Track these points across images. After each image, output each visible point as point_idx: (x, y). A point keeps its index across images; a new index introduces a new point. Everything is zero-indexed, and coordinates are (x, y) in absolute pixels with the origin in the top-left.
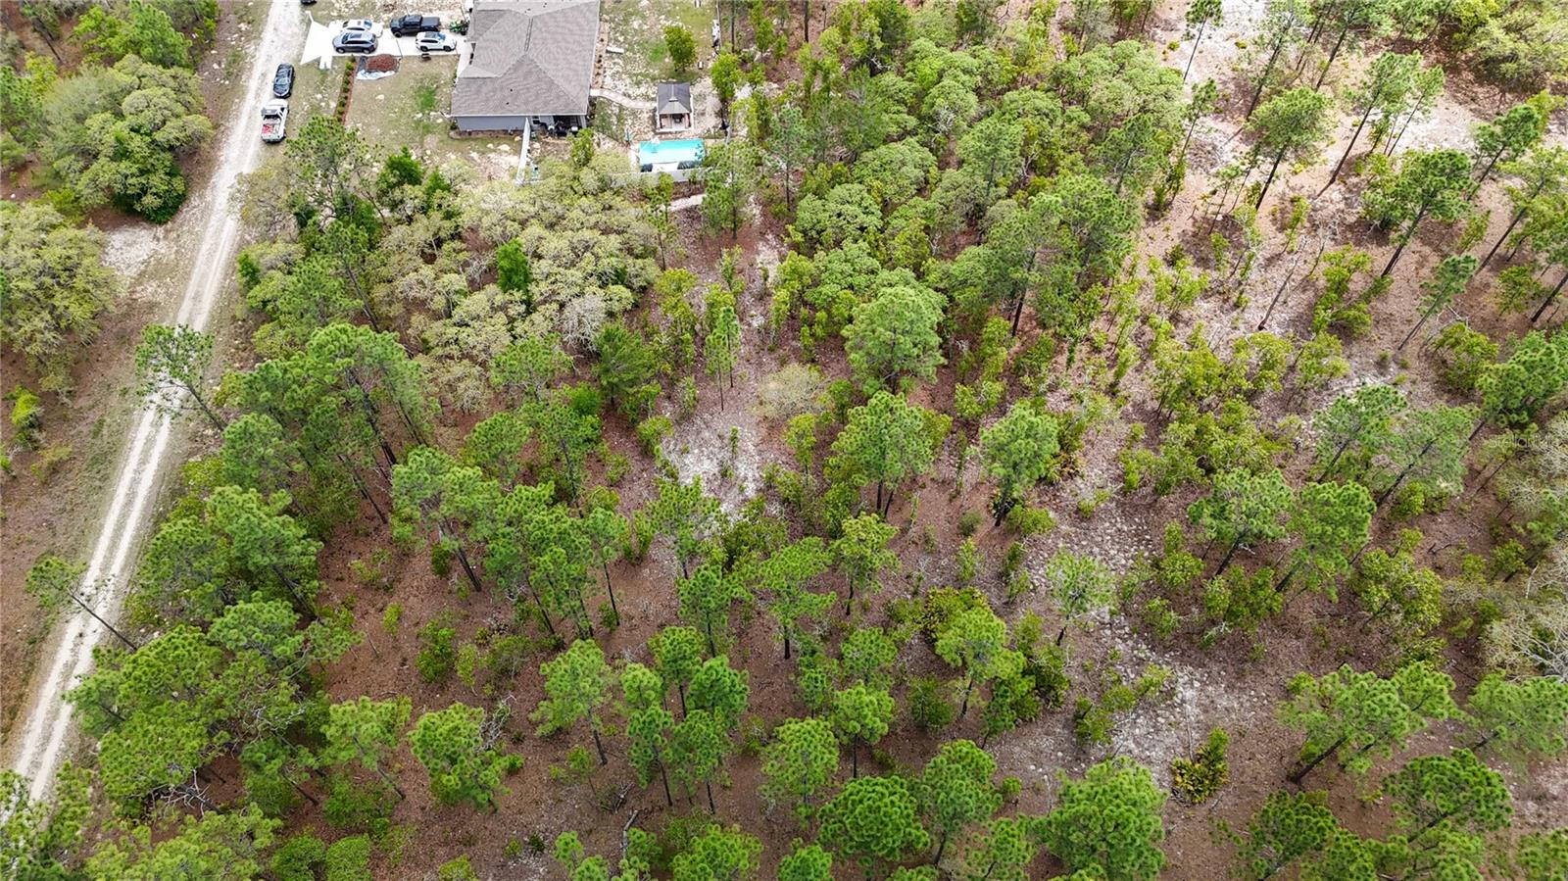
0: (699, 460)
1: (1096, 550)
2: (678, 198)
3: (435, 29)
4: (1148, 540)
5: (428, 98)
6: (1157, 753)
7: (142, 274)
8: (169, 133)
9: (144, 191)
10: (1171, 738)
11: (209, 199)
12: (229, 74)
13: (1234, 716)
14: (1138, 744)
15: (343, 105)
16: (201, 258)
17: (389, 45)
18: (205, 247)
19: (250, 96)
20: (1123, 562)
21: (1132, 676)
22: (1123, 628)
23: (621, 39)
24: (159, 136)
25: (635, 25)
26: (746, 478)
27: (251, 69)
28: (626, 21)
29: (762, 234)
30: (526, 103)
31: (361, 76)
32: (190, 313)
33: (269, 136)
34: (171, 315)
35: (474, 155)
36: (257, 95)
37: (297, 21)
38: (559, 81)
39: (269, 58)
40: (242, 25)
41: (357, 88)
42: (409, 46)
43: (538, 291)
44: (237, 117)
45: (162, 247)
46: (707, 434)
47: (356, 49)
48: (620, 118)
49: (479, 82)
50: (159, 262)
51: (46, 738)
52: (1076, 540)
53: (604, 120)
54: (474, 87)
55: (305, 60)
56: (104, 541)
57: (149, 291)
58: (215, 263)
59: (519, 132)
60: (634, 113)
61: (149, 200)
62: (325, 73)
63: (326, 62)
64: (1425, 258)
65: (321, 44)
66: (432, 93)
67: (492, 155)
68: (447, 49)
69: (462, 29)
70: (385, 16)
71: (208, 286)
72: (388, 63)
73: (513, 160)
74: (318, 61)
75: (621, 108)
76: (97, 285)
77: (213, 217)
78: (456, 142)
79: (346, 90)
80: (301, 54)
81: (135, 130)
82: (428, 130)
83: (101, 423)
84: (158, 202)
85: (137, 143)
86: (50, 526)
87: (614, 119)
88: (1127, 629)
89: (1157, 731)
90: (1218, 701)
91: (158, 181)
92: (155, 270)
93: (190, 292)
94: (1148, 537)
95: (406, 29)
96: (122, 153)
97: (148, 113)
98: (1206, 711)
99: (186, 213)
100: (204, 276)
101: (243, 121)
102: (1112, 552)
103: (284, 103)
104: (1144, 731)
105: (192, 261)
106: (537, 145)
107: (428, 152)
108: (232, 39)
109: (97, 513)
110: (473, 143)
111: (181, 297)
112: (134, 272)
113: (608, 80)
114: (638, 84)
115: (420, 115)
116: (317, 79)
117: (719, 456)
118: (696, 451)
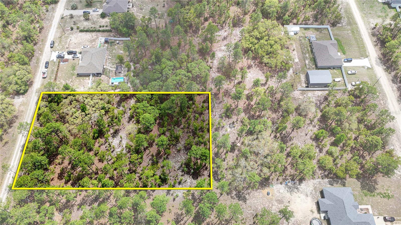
0: (116, 141)
2: (118, 89)
3: (76, 53)
5: (74, 68)
7: (21, 105)
8: (24, 79)
9: (20, 90)
11: (32, 90)
12: (37, 63)
15: (58, 70)
16: (31, 102)
17: (67, 57)
18: (32, 100)
19: (41, 67)
23: (111, 55)
24: (23, 80)
26: (124, 144)
27: (41, 62)
28: (112, 51)
29: (133, 96)
30: (91, 70)
31: (61, 63)
33: (43, 77)
36: (42, 67)
37: (50, 51)
38: (97, 66)
39: (44, 60)
40: (39, 52)
41: (61, 66)
42: (70, 57)
43: (87, 112)
44: (38, 72)
45: (24, 99)
46: (118, 136)
47: (60, 57)
48: (109, 72)
49: (83, 67)
50: (24, 102)
53: (106, 72)
54: (81, 68)
55: (51, 60)
56: (14, 156)
57: (22, 108)
59: (90, 75)
60: (112, 71)
61: (22, 91)
62: (55, 62)
63: (55, 60)
64: (246, 102)
65: (54, 57)
66: (75, 67)
67: (85, 80)
68: (78, 57)
69: (81, 53)
70: (66, 50)
72: (67, 60)
73: (89, 81)
74: (53, 60)
75: (110, 70)
76: (12, 110)
78: (78, 77)
79: (58, 67)
80: (50, 58)
81: (18, 79)
82: (73, 75)
83: (14, 134)
84: (23, 91)
85: (19, 81)
86: (5, 153)
87: (108, 73)
91: (23, 88)
92: (23, 104)
95: (70, 53)
96: (17, 83)
97: (21, 76)
99: (29, 92)
101: (39, 74)
103: (46, 69)
105: (29, 102)
106: (93, 78)
107: (73, 80)
108: (37, 55)
109: (13, 150)
110: (81, 77)
111: (27, 110)
112: (19, 104)
113: (108, 64)
114: (113, 65)
115: (72, 72)
116: (53, 64)
118: (116, 139)
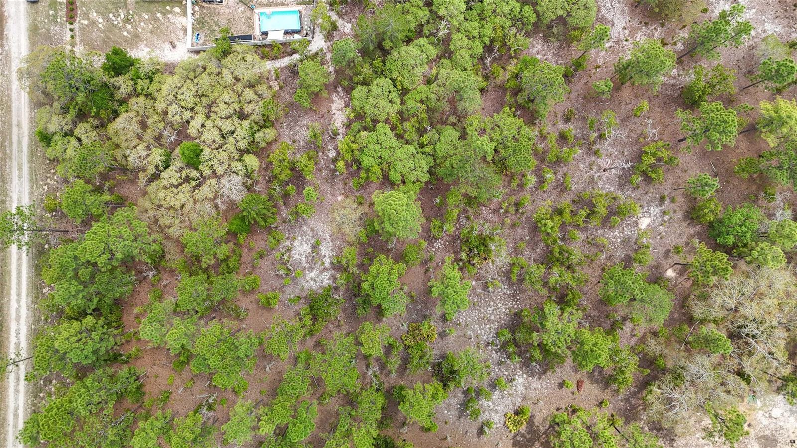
0: (301, 244)
1: (492, 304)
2: (285, 56)
4: (518, 299)
6: (501, 408)
10: (508, 401)
11: (7, 48)
13: (537, 392)
14: (493, 403)
20: (504, 311)
21: (497, 370)
22: (497, 346)
26: (325, 256)
29: (336, 87)
32: (19, 137)
34: (8, 136)
35: (159, 15)
46: (305, 228)
52: (483, 297)
58: (23, 99)
67: (170, 16)
71: (23, 116)
73: (183, 20)
77: (13, 64)
78: (146, 4)
88: (499, 346)
89: (503, 397)
90: (532, 384)
93: (15, 122)
94: (518, 297)
98: (526, 389)
100: (19, 109)
102: (499, 305)
104: (497, 397)
107: (131, 12)
110: (158, 6)
111: (10, 124)
117: (312, 242)
118: (300, 238)
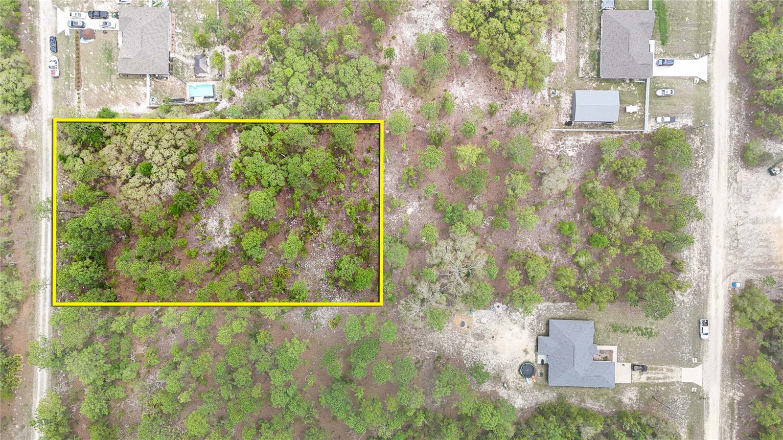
0: (213, 221)
1: (323, 257)
2: (205, 111)
3: (105, 17)
5: (109, 55)
6: (326, 316)
7: (26, 137)
10: (331, 312)
11: (40, 104)
12: (32, 37)
14: (322, 313)
15: (78, 57)
16: (44, 132)
17: (89, 23)
18: (44, 127)
19: (43, 51)
20: (330, 261)
23: (180, 23)
25: (186, 14)
26: (227, 228)
27: (39, 35)
28: (182, 12)
29: (234, 129)
30: (145, 68)
31: (82, 41)
32: (46, 157)
33: (54, 75)
34: (40, 156)
35: (130, 86)
36: (45, 50)
37: (52, 8)
38: (157, 60)
39: (45, 31)
40: (30, 8)
41: (82, 48)
42: (97, 25)
44: (40, 63)
45: (29, 123)
48: (182, 68)
49: (126, 60)
50: (30, 131)
51: (45, 299)
53: (176, 70)
54: (125, 62)
55: (58, 32)
57: (30, 145)
60: (187, 66)
62: (67, 37)
63: (67, 33)
65: (63, 23)
66: (111, 52)
67: (137, 86)
68: (113, 28)
69: (116, 16)
70: (85, 7)
71: (49, 145)
72: (91, 34)
73: (144, 89)
74: (64, 31)
75: (183, 63)
77: (43, 113)
78: (123, 79)
79: (77, 49)
80: (56, 28)
82: (111, 71)
87: (180, 70)
89: (328, 310)
91: (21, 106)
92: (30, 136)
93: (44, 148)
99: (34, 111)
100: (47, 140)
101: (44, 65)
102: (328, 258)
103: (55, 58)
106: (153, 83)
107: (114, 84)
108: (28, 16)
110: (129, 80)
111: (42, 149)
113: (177, 48)
114: (188, 49)
115: (108, 64)
116: (66, 41)
117: (219, 220)
118: (212, 218)
